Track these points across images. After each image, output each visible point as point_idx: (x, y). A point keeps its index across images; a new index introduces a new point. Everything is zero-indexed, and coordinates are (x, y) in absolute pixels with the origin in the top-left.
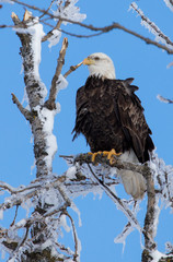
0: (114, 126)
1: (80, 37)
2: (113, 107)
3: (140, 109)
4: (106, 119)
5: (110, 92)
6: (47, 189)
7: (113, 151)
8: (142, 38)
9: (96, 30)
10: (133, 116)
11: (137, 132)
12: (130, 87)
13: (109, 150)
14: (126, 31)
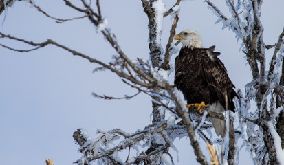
0: (202, 85)
1: (22, 51)
2: (200, 70)
3: (223, 70)
4: (195, 79)
5: (197, 58)
6: (152, 134)
7: (203, 103)
8: (70, 50)
9: (35, 45)
10: (216, 76)
11: (221, 88)
12: (213, 53)
13: (200, 103)
14: (58, 45)
